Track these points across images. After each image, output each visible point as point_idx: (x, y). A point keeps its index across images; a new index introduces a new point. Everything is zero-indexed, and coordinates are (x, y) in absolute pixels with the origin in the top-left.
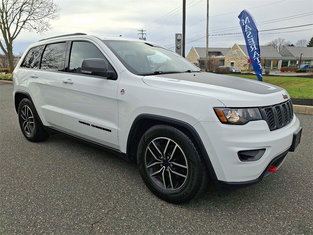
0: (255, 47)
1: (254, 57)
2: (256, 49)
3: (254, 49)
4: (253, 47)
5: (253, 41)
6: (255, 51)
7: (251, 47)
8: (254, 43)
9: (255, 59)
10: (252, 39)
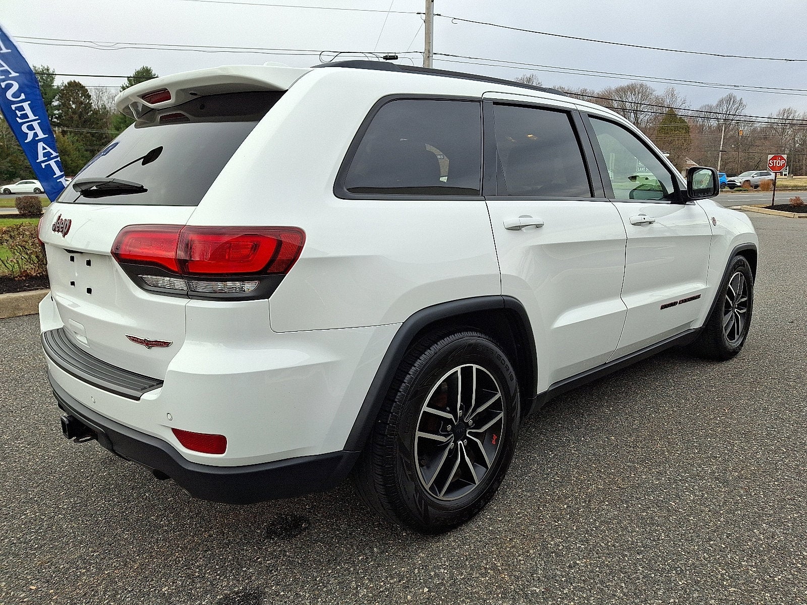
0: (38, 130)
1: (41, 158)
2: (41, 135)
3: (36, 135)
4: (31, 128)
5: (28, 111)
6: (40, 140)
7: (24, 128)
8: (31, 116)
9: (43, 165)
10: (26, 105)
